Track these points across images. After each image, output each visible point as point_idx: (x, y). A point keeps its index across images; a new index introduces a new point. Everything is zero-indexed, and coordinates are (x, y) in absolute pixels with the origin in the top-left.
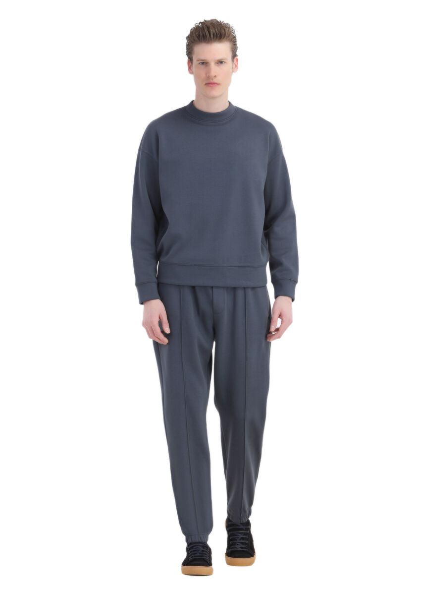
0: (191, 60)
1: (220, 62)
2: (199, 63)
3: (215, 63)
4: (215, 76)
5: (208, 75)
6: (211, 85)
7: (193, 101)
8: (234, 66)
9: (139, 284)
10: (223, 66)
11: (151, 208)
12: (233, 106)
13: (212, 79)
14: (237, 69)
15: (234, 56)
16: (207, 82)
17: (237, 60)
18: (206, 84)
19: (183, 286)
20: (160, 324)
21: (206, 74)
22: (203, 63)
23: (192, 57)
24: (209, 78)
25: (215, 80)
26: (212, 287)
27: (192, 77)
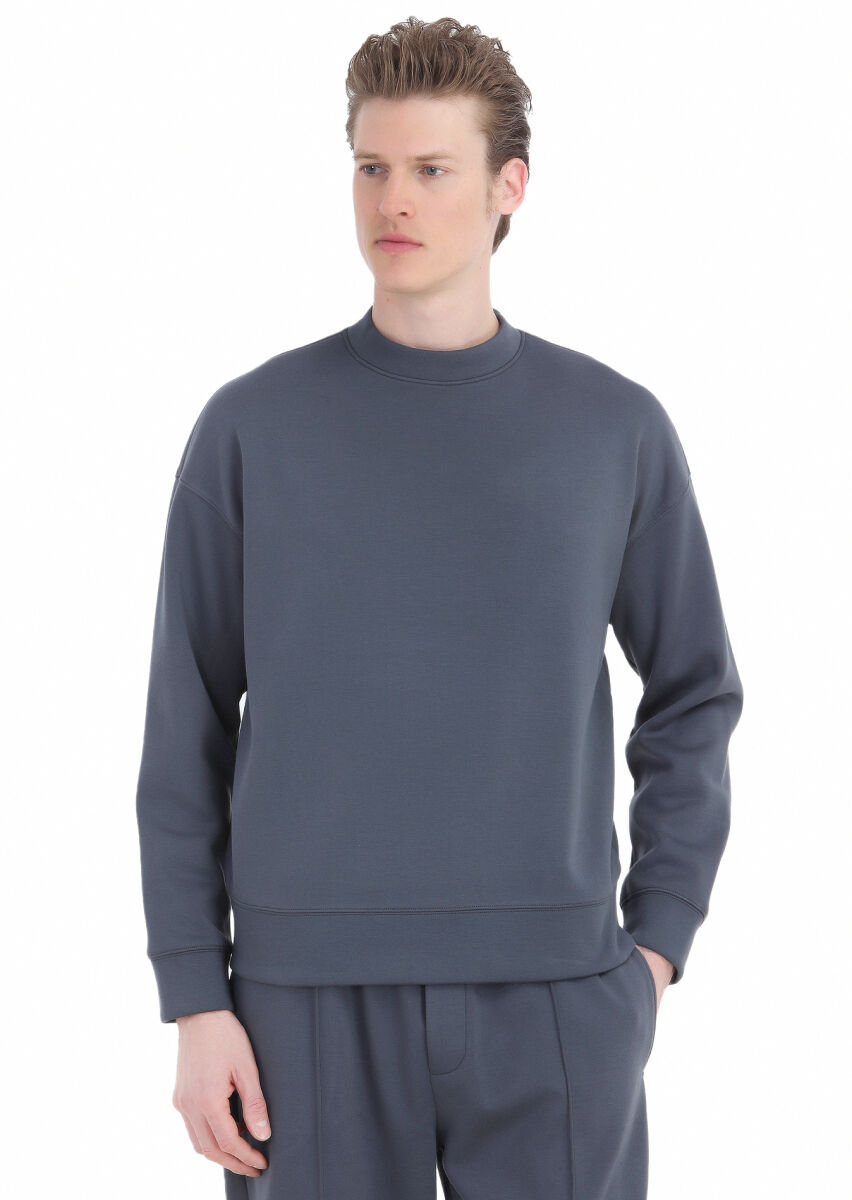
1: (427, 169)
2: (362, 169)
3: (413, 169)
4: (404, 214)
6: (393, 247)
9: (161, 953)
11: (204, 691)
12: (512, 328)
13: (395, 227)
16: (378, 236)
18: (377, 242)
19: (321, 988)
20: (235, 1104)
24: (384, 219)
25: (406, 230)
26: (423, 987)
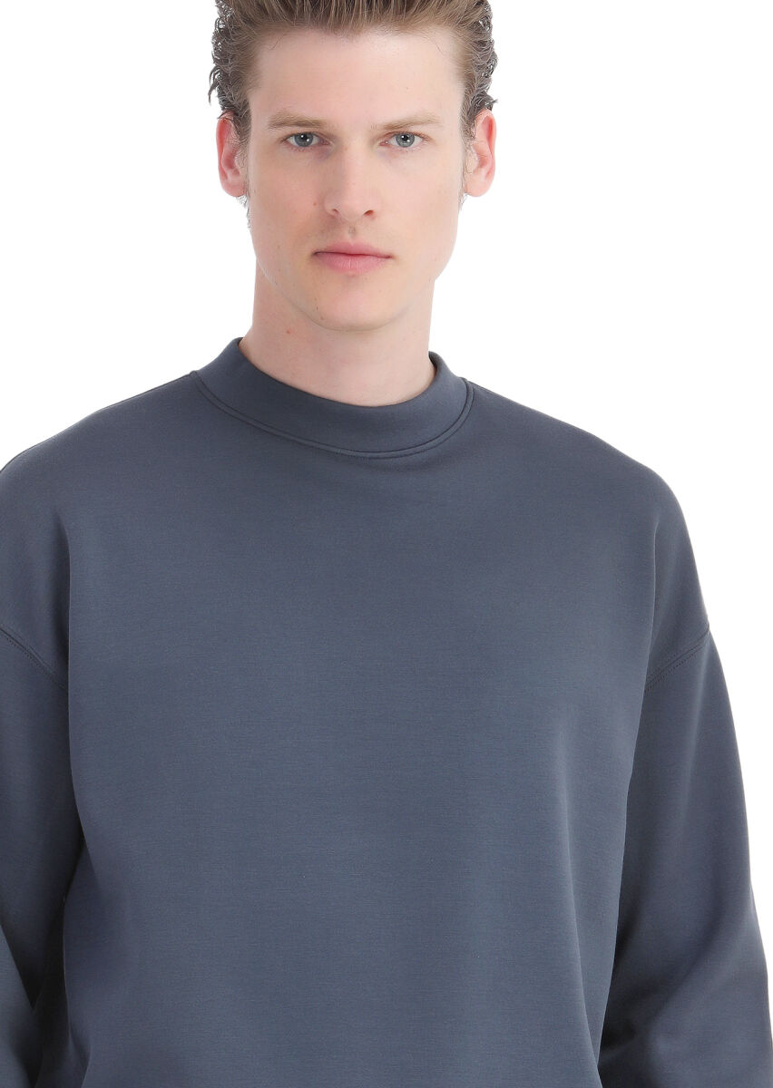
0: (236, 115)
1: (402, 136)
2: (285, 140)
3: (372, 142)
4: (369, 213)
5: (329, 207)
6: (349, 262)
7: (238, 341)
8: (473, 162)
10: (414, 160)
12: (455, 377)
13: (354, 231)
14: (490, 173)
15: (477, 104)
16: (322, 245)
17: (490, 127)
18: (316, 254)
21: (321, 201)
22: (304, 139)
23: (246, 105)
24: (333, 220)
25: (368, 237)
27: (235, 212)
